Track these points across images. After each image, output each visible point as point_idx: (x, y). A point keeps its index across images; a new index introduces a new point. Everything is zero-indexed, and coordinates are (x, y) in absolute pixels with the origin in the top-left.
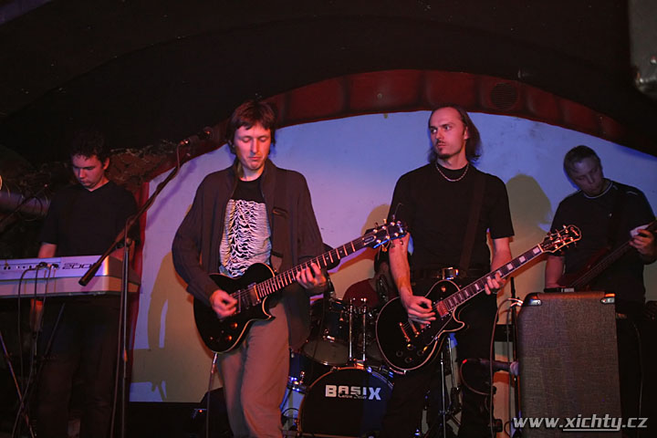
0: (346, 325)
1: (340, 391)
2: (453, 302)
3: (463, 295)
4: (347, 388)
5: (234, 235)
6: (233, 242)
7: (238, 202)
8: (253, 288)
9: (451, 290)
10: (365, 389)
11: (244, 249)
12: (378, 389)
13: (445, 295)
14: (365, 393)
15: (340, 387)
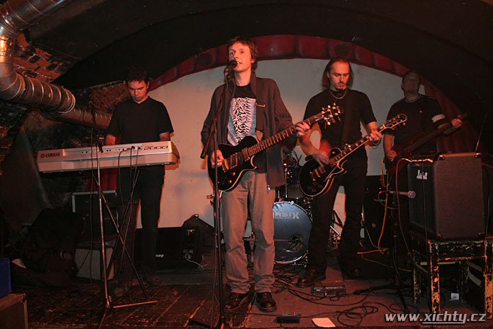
1: (276, 215)
2: (338, 158)
3: (343, 155)
4: (280, 213)
5: (236, 119)
6: (236, 123)
7: (238, 99)
8: (245, 151)
10: (290, 213)
11: (243, 127)
12: (298, 213)
13: (334, 155)
14: (290, 216)
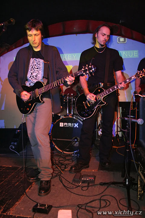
0: (66, 103)
1: (65, 125)
2: (102, 95)
3: (106, 93)
4: (67, 124)
5: (32, 71)
6: (32, 74)
7: (34, 59)
8: (37, 91)
9: (102, 91)
10: (73, 124)
11: (36, 77)
12: (77, 124)
13: (100, 93)
14: (73, 125)
15: (65, 123)
